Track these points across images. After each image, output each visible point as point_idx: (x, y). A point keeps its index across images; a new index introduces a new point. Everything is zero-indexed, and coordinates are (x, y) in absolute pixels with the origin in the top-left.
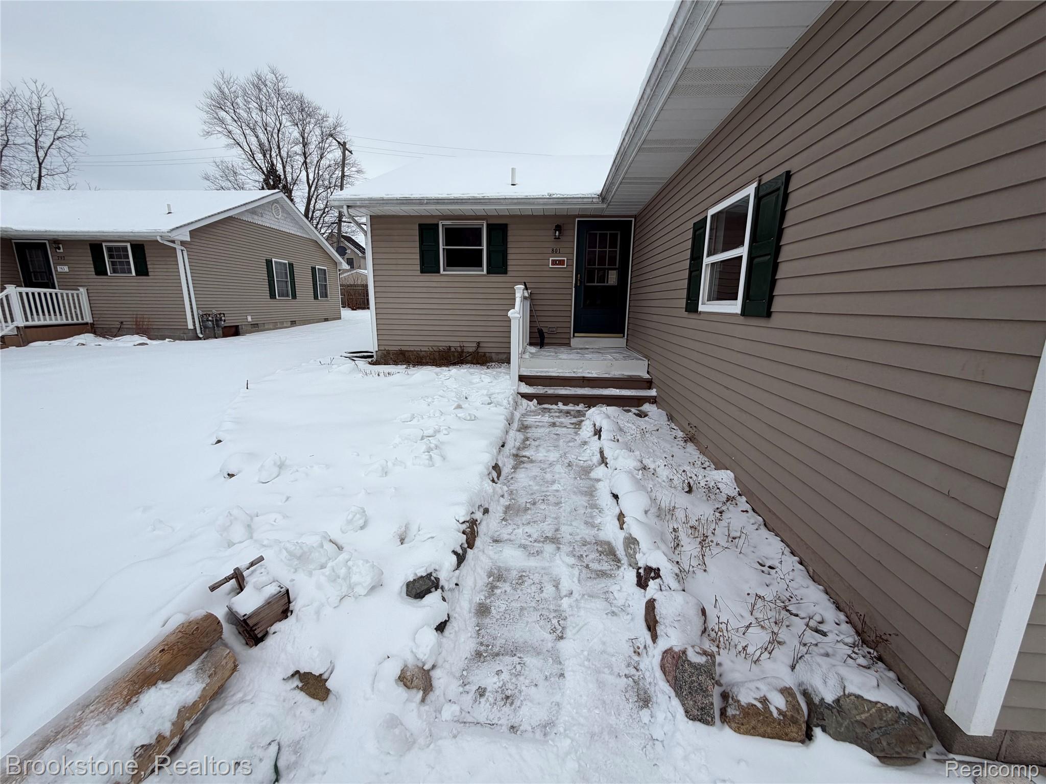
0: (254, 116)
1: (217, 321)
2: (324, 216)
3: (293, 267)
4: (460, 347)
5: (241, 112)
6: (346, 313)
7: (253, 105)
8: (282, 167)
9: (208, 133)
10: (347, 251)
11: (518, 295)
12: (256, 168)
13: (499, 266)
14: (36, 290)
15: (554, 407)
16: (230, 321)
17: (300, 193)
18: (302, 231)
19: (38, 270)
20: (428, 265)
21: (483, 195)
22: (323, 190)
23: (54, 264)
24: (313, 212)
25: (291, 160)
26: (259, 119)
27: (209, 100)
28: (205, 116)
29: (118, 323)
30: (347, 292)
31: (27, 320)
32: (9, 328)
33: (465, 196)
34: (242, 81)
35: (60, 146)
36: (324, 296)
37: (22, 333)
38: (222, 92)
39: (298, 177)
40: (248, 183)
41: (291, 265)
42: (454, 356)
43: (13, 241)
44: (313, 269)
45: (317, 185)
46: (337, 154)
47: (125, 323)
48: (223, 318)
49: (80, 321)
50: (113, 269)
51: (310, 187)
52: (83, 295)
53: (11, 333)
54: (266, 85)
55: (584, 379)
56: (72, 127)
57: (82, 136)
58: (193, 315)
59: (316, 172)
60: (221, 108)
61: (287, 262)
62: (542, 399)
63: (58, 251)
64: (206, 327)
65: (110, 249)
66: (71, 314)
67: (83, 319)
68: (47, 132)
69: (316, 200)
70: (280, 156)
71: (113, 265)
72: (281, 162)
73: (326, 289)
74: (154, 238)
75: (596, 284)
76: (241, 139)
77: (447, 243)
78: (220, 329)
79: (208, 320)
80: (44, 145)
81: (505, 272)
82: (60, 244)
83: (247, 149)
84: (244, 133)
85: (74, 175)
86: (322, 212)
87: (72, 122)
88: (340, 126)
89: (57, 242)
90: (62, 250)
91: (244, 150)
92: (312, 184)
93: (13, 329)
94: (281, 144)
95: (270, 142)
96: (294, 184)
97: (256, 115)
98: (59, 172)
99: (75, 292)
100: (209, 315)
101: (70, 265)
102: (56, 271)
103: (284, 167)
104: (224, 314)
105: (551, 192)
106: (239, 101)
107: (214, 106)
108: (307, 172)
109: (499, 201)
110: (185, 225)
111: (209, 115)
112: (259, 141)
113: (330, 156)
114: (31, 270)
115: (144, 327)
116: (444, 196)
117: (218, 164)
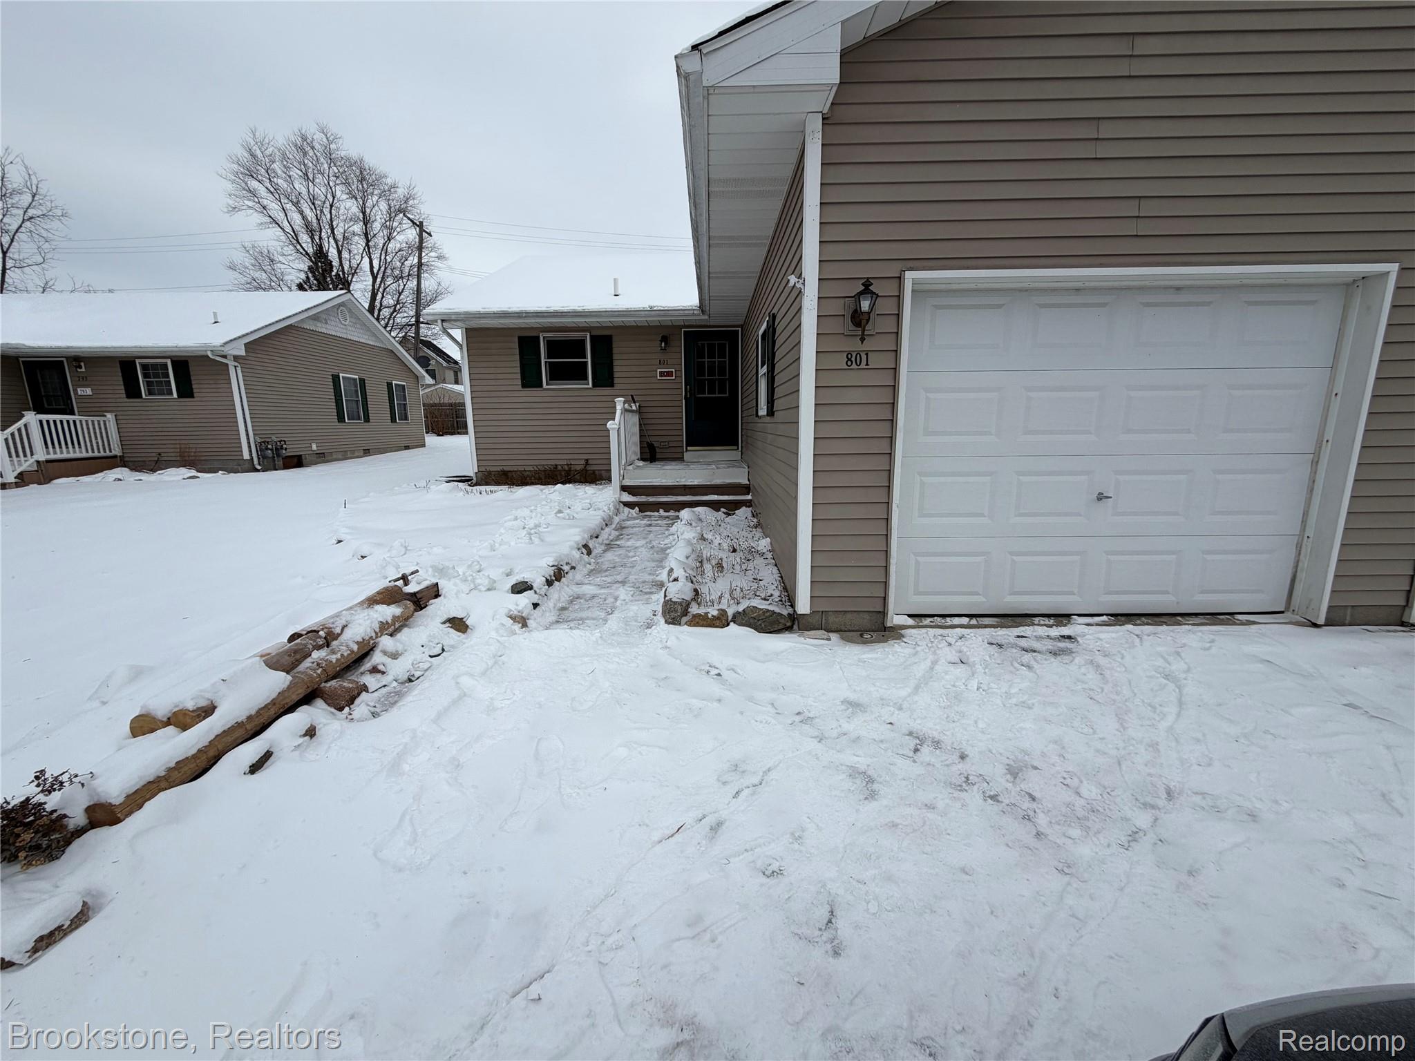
0: (296, 185)
1: (278, 450)
2: (394, 315)
3: (364, 383)
4: (568, 465)
5: (280, 181)
6: (431, 440)
7: (296, 173)
8: (336, 253)
9: (235, 208)
10: (431, 362)
11: (619, 407)
12: (301, 253)
13: (605, 378)
14: (58, 417)
15: (656, 514)
16: (291, 450)
17: (361, 287)
18: (373, 339)
19: (51, 394)
20: (530, 379)
21: (584, 308)
22: (392, 282)
23: (73, 385)
24: (380, 310)
25: (348, 243)
26: (304, 191)
27: (235, 167)
28: (230, 187)
29: (154, 455)
30: (430, 413)
31: (48, 453)
32: (28, 463)
33: (565, 309)
34: (281, 141)
35: (33, 228)
36: (404, 418)
37: (43, 469)
38: (253, 156)
39: (358, 265)
40: (290, 273)
41: (362, 381)
42: (561, 475)
43: (21, 359)
44: (389, 385)
45: (384, 275)
46: (411, 234)
47: (163, 455)
48: (285, 446)
49: (108, 453)
50: (149, 390)
51: (375, 278)
52: (111, 423)
53: (30, 469)
54: (313, 148)
55: (685, 487)
56: (48, 204)
57: (62, 216)
58: (249, 443)
59: (383, 258)
60: (252, 176)
61: (357, 377)
62: (643, 507)
63: (79, 370)
64: (265, 457)
65: (144, 367)
66: (92, 445)
67: (111, 451)
68: (14, 211)
69: (383, 294)
70: (334, 238)
71: (148, 386)
72: (335, 247)
73: (405, 409)
74: (204, 353)
75: (706, 395)
76: (280, 216)
77: (549, 356)
78: (281, 459)
79: (267, 449)
80: (10, 228)
81: (612, 385)
82: (82, 361)
83: (289, 229)
84: (283, 209)
85: (53, 267)
86: (392, 310)
87: (48, 198)
88: (414, 199)
89: (78, 360)
90: (83, 370)
91: (283, 230)
92: (378, 273)
93: (32, 463)
94: (335, 223)
95: (319, 220)
96: (353, 275)
97: (300, 186)
98: (31, 263)
99: (101, 419)
100: (268, 442)
101: (95, 387)
102: (76, 393)
103: (340, 253)
104: (285, 441)
105: (652, 304)
106: (277, 166)
107: (242, 173)
108: (370, 258)
109: (599, 313)
110: (239, 337)
111: (235, 185)
112: (304, 218)
113: (400, 238)
114: (43, 394)
115: (191, 458)
116: (544, 309)
117: (247, 249)
